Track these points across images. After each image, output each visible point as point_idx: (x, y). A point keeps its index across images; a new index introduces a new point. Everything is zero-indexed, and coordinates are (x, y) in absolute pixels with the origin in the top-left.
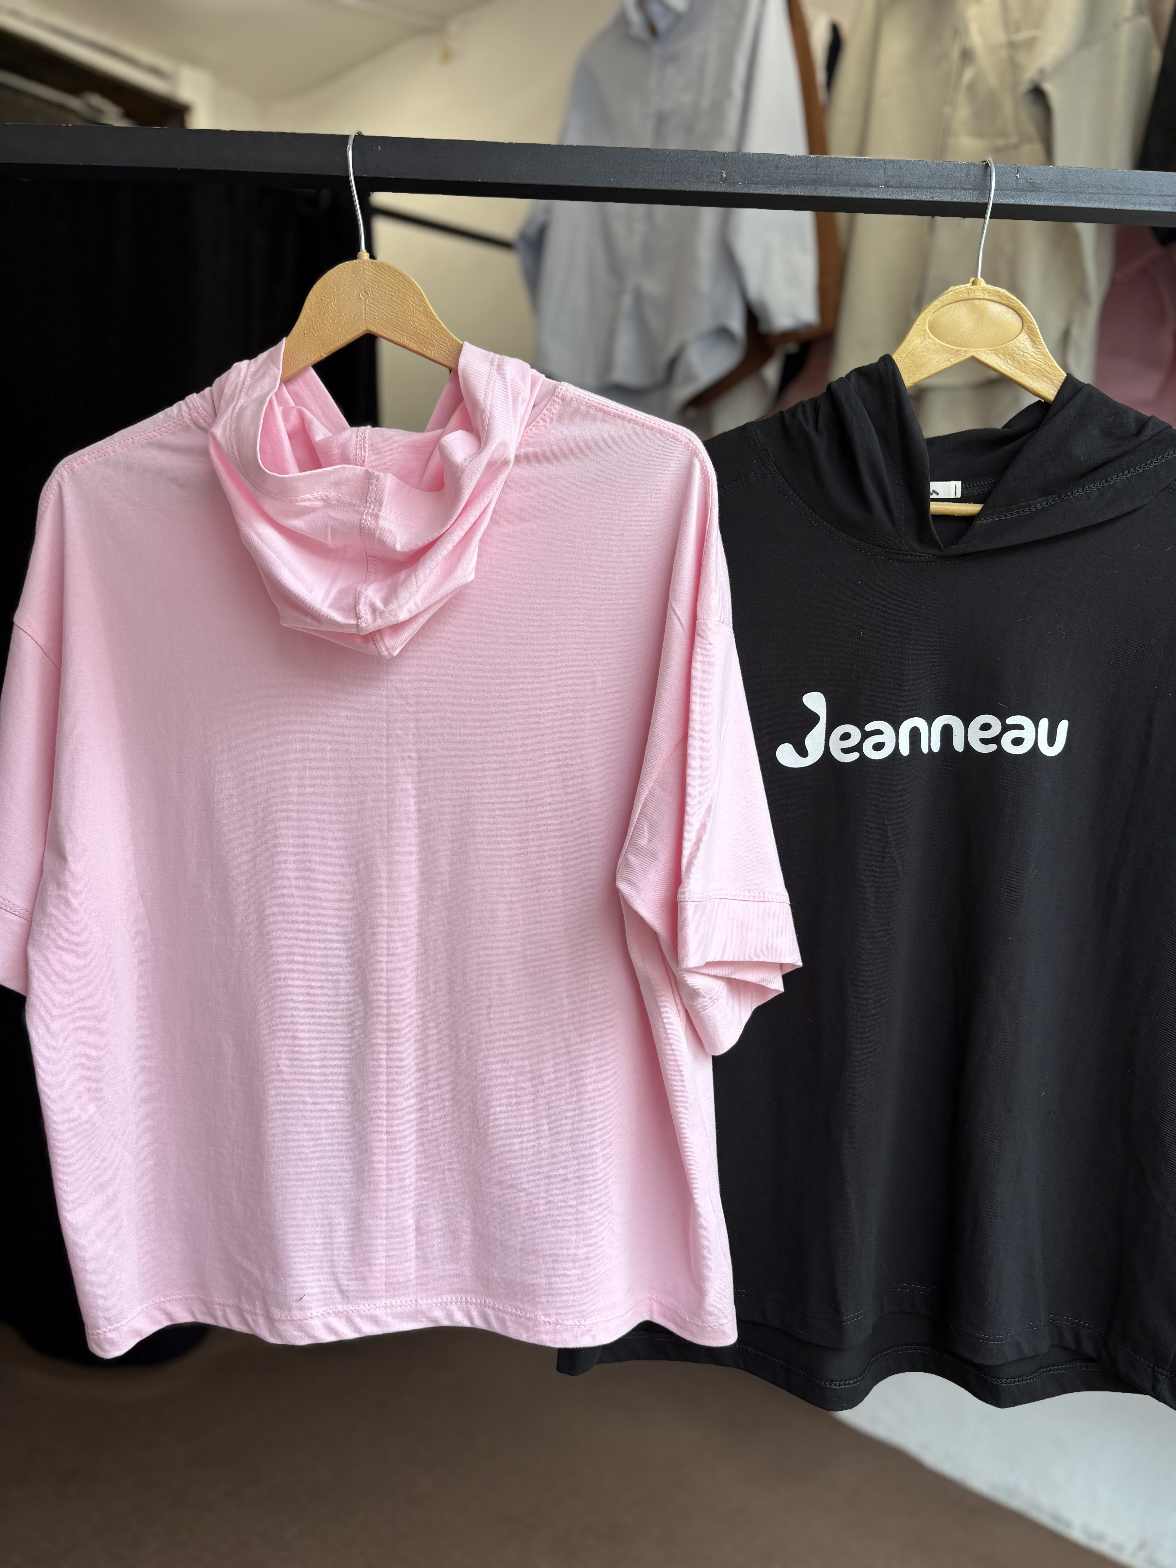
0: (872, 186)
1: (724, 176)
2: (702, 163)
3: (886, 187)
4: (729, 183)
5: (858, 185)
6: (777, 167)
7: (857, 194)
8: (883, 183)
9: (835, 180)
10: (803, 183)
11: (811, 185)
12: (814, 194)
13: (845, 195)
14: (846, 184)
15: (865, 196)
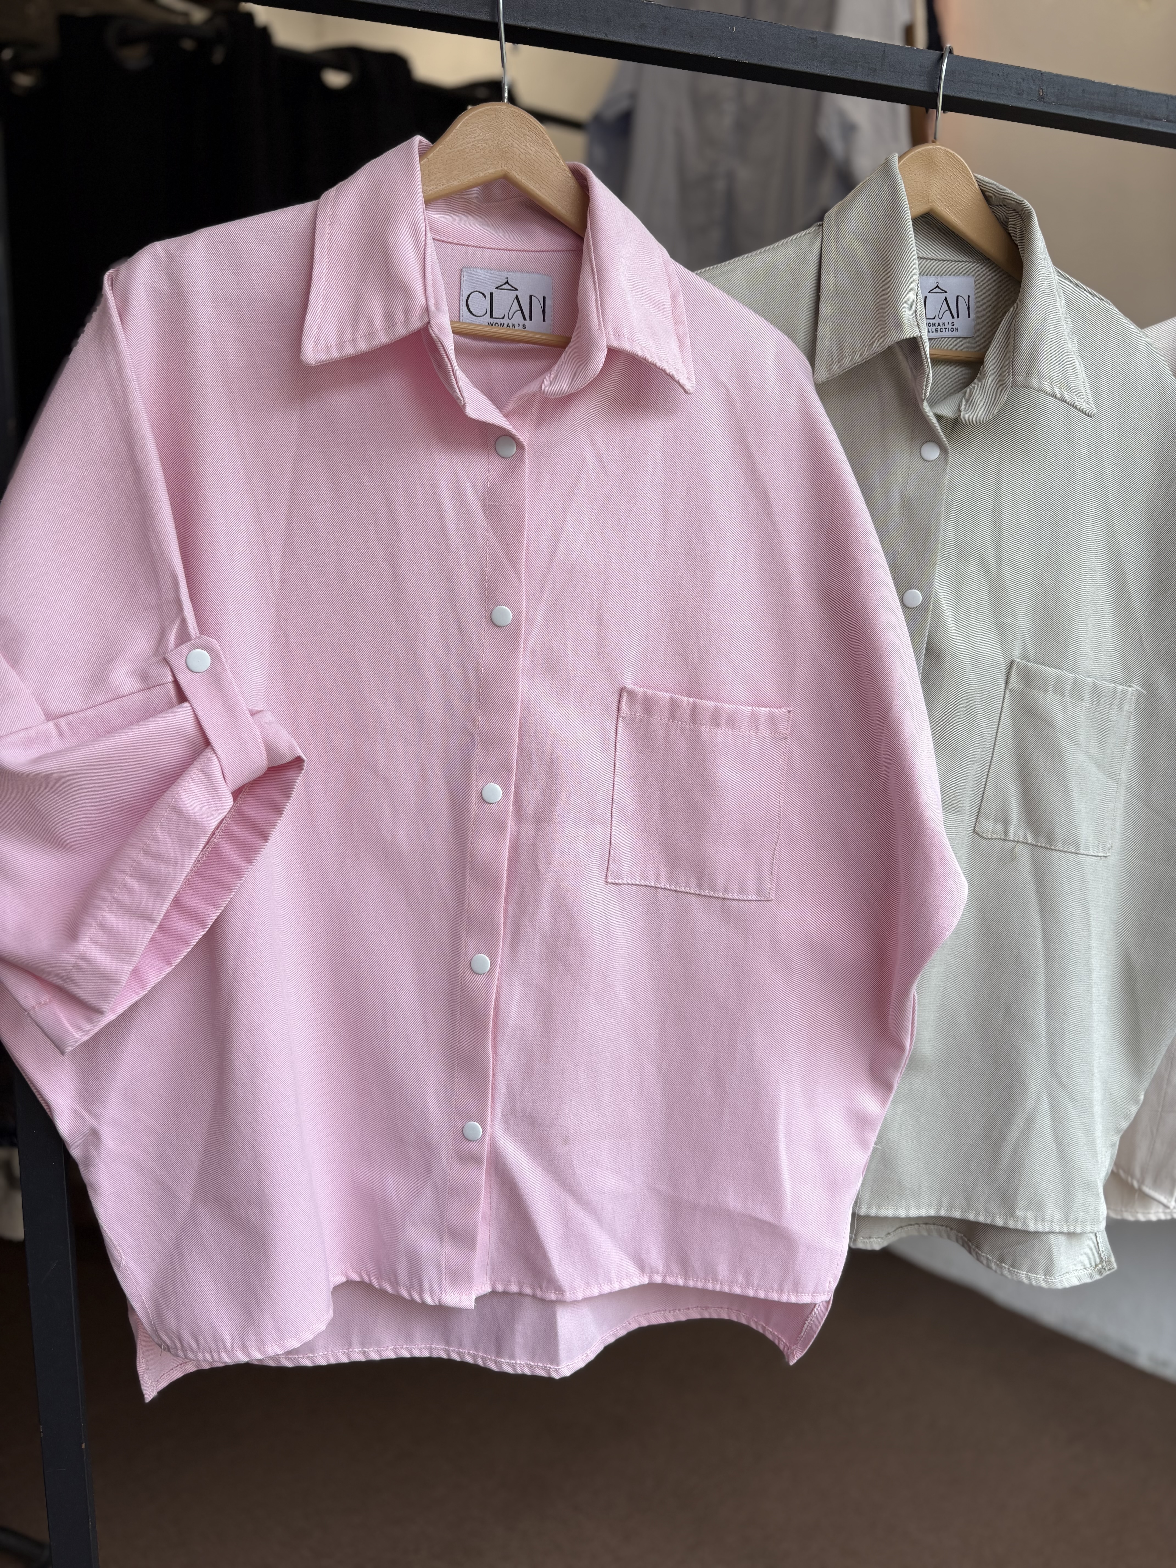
0: (1157, 119)
1: (1041, 94)
2: (1023, 79)
3: (1167, 121)
4: (1045, 102)
5: (1146, 117)
6: (1084, 91)
7: (1144, 126)
8: (1166, 117)
9: (1129, 110)
10: (1104, 109)
11: (1110, 112)
12: (1111, 121)
13: (1135, 125)
14: (1137, 114)
15: (1151, 128)
